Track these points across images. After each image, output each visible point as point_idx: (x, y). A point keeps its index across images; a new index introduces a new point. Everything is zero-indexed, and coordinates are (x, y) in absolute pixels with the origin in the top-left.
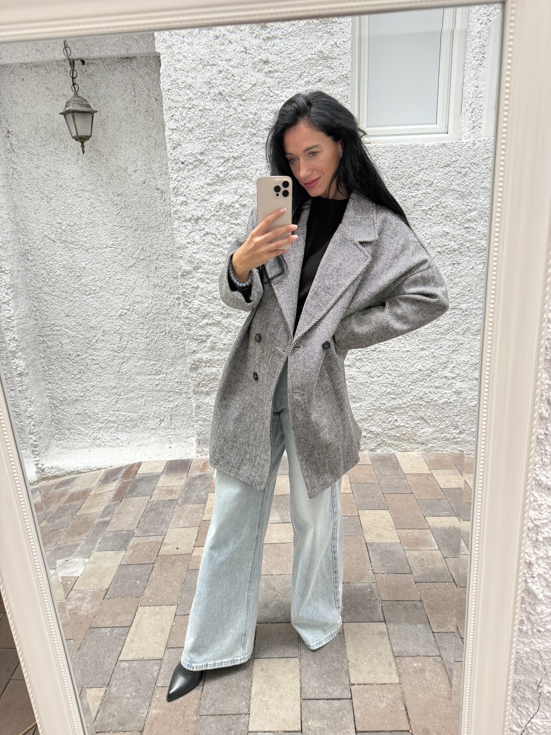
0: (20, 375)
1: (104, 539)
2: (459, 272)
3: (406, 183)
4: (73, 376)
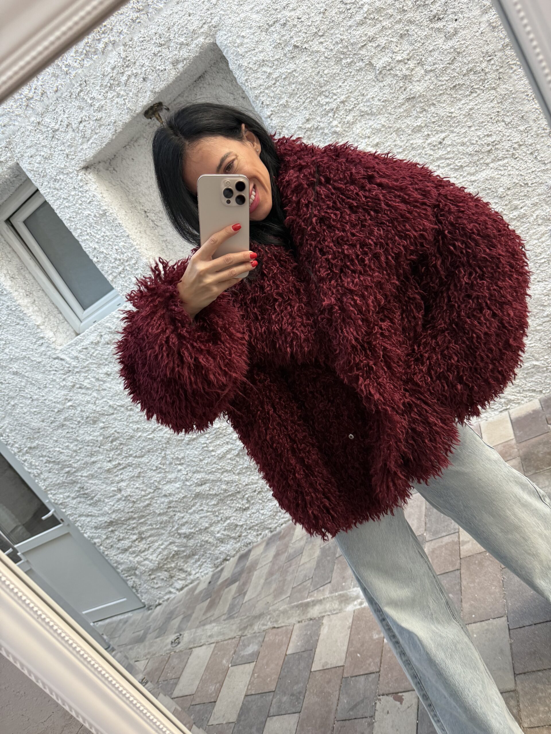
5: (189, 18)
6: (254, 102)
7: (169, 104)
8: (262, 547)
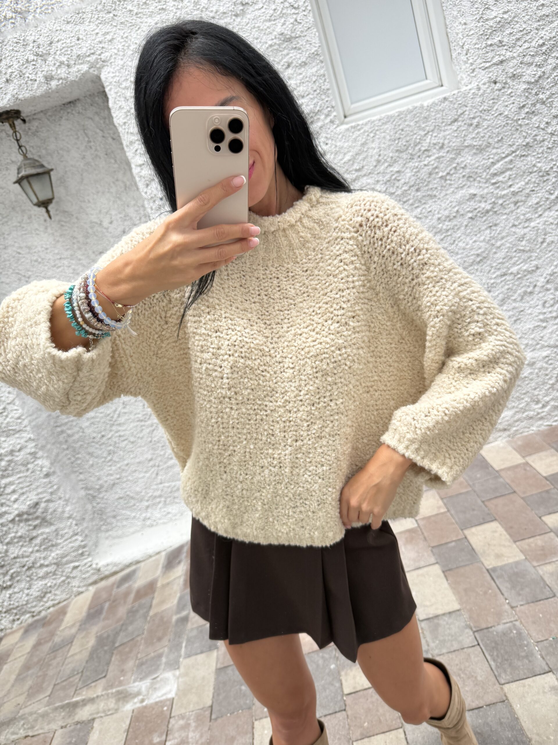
0: (47, 475)
1: (188, 641)
2: (499, 234)
3: (414, 153)
4: (103, 459)
5: (77, 42)
6: (127, 146)
7: (27, 116)
8: (18, 635)
